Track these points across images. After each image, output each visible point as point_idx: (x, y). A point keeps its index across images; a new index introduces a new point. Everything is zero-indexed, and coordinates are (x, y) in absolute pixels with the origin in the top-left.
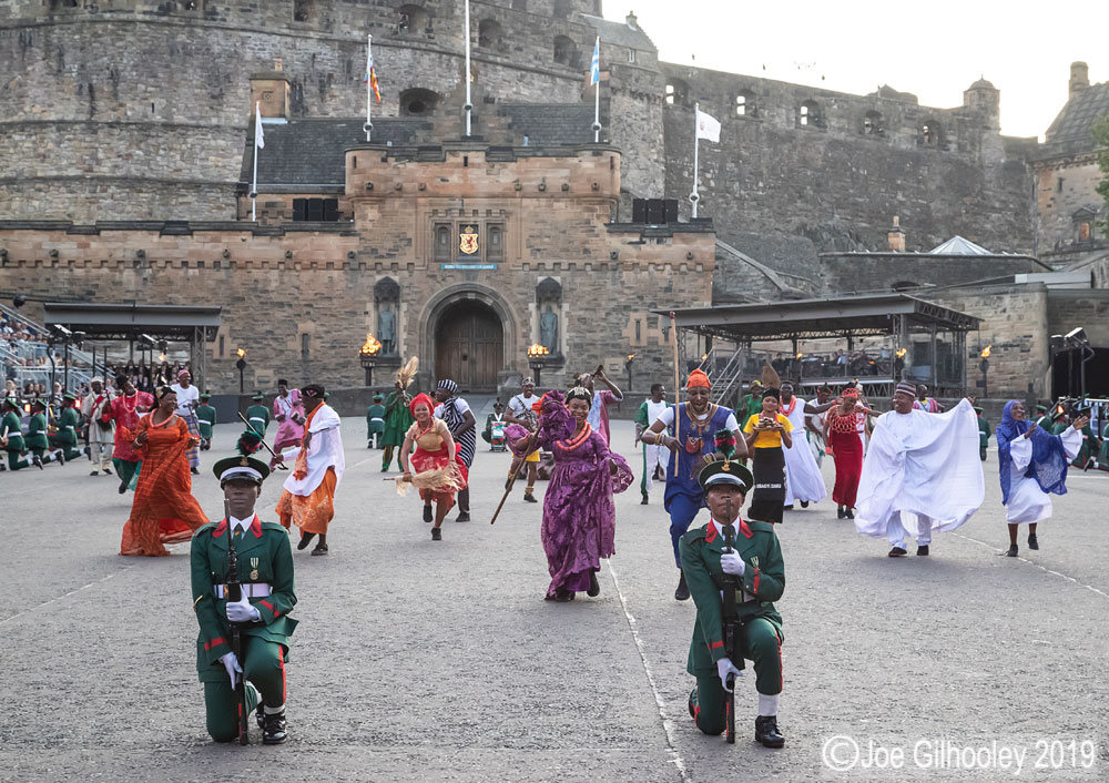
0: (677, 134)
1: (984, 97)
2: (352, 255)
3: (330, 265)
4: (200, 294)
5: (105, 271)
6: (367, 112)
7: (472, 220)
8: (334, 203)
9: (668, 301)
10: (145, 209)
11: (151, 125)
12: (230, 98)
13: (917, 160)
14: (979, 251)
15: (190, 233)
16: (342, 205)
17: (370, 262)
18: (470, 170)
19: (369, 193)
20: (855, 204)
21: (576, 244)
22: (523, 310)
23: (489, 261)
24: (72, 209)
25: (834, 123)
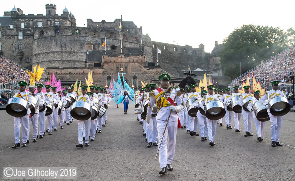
0: (155, 52)
1: (202, 46)
2: (103, 72)
3: (100, 74)
4: (80, 79)
5: (64, 75)
6: (105, 49)
7: (122, 66)
8: (100, 64)
9: (154, 79)
10: (70, 65)
11: (71, 52)
12: (84, 47)
13: (192, 56)
14: (202, 70)
15: (78, 69)
16: (102, 64)
17: (106, 73)
18: (122, 58)
19: (106, 62)
20: (182, 63)
21: (139, 70)
22: (131, 80)
23: (125, 73)
24: (59, 65)
25: (179, 50)
